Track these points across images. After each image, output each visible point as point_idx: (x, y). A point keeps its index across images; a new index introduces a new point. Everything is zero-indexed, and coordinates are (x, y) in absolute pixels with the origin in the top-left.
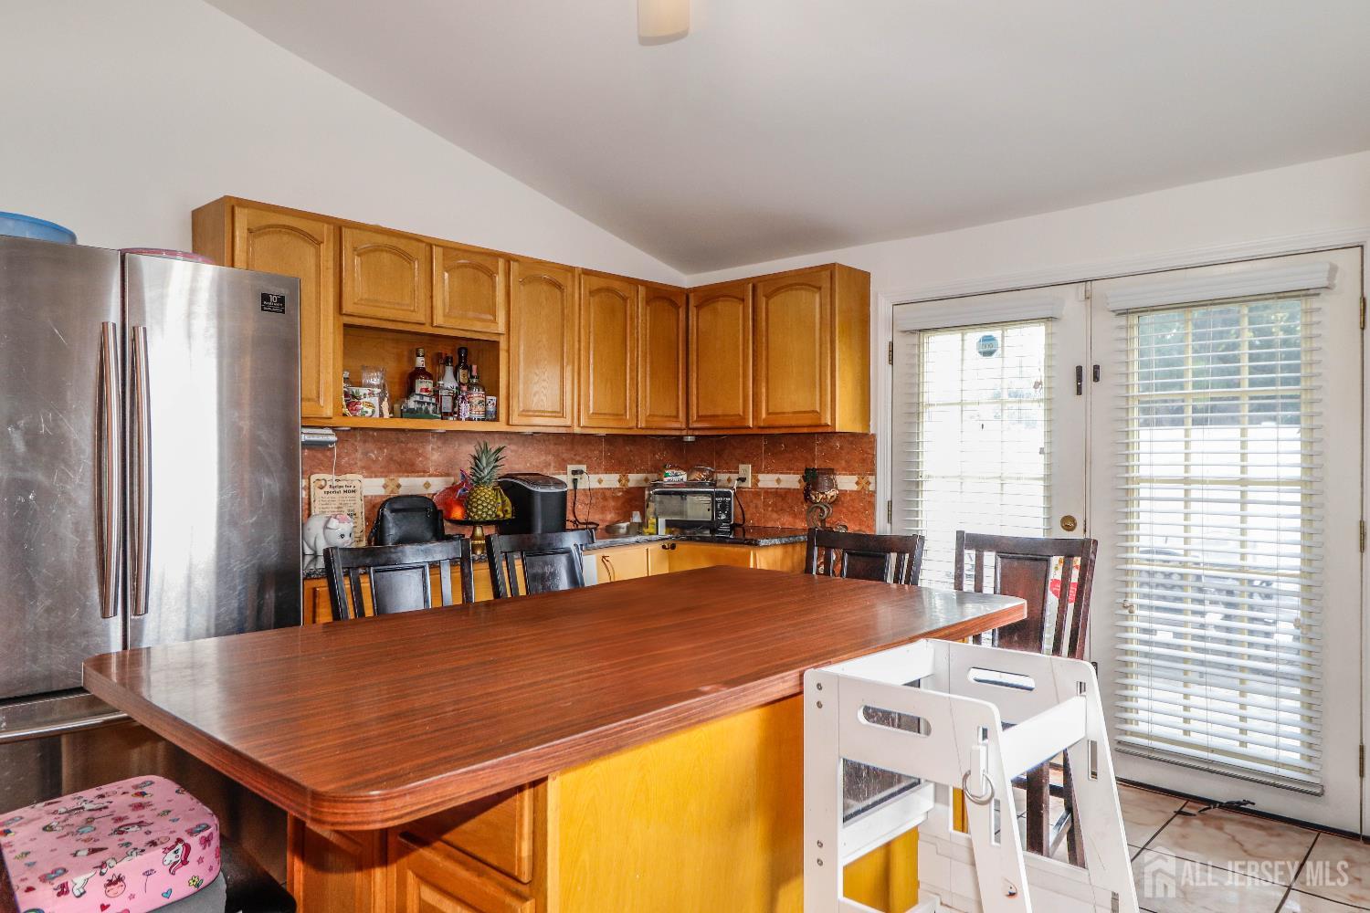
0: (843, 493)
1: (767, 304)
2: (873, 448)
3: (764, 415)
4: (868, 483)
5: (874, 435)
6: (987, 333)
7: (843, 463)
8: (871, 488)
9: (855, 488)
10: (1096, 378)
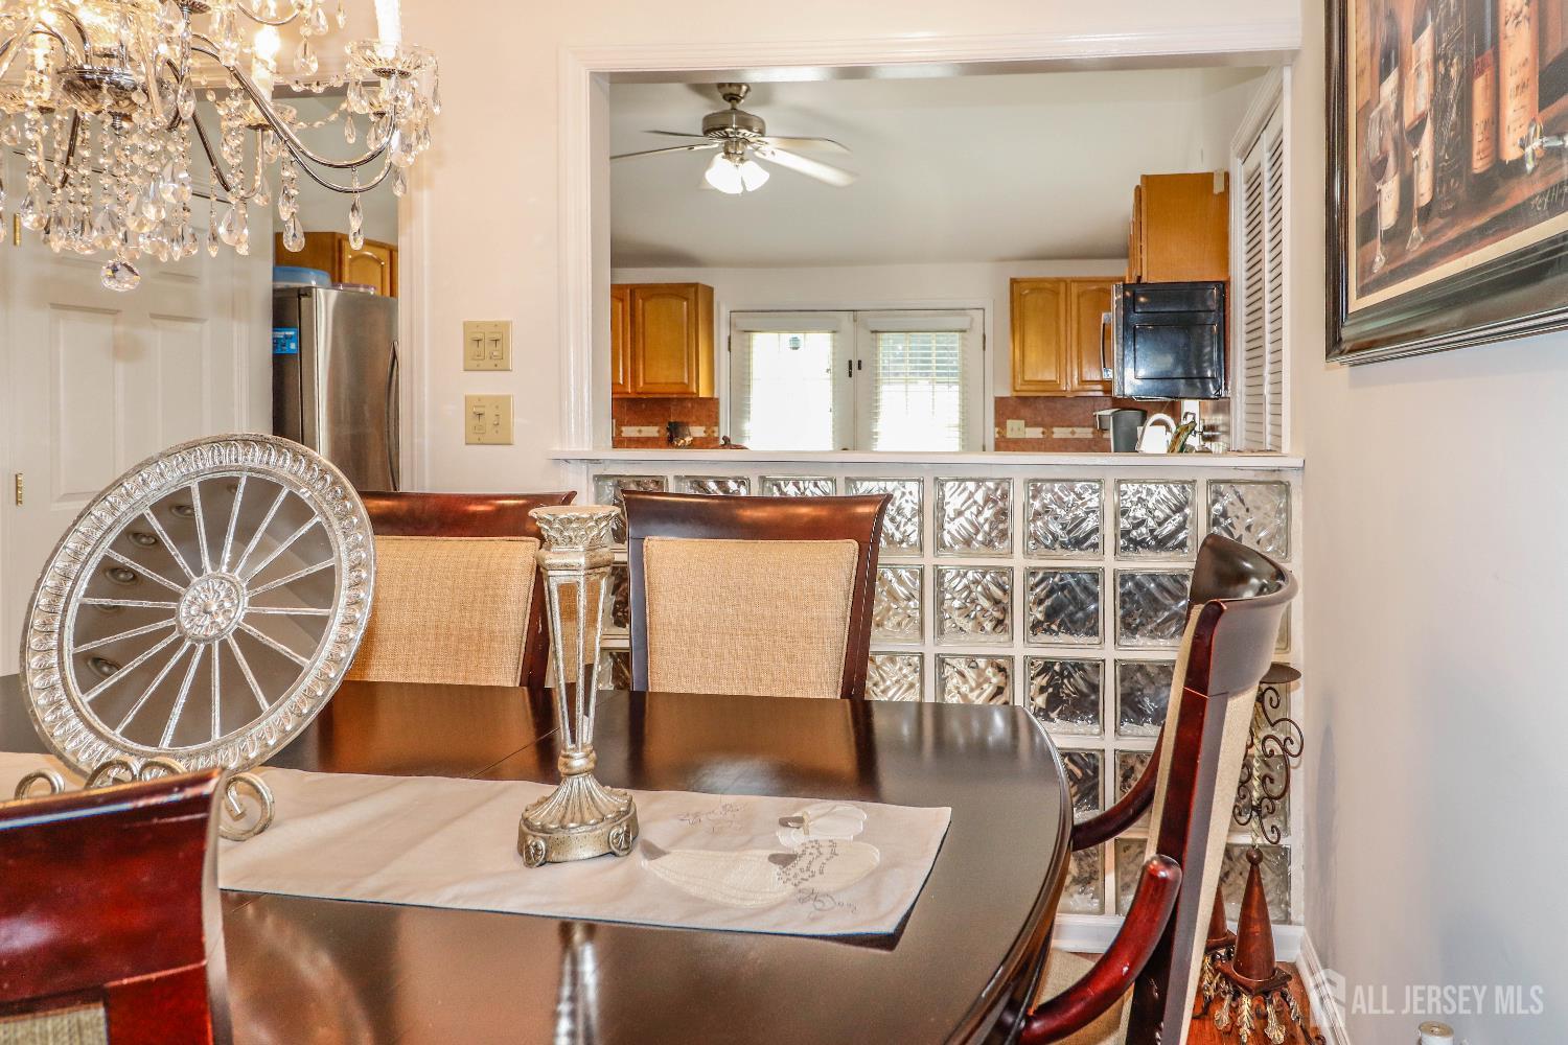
0: (695, 439)
1: (643, 305)
2: (718, 408)
3: (641, 384)
4: (713, 432)
5: (717, 399)
6: (794, 335)
7: (694, 418)
8: (716, 435)
9: (703, 435)
10: (860, 368)
